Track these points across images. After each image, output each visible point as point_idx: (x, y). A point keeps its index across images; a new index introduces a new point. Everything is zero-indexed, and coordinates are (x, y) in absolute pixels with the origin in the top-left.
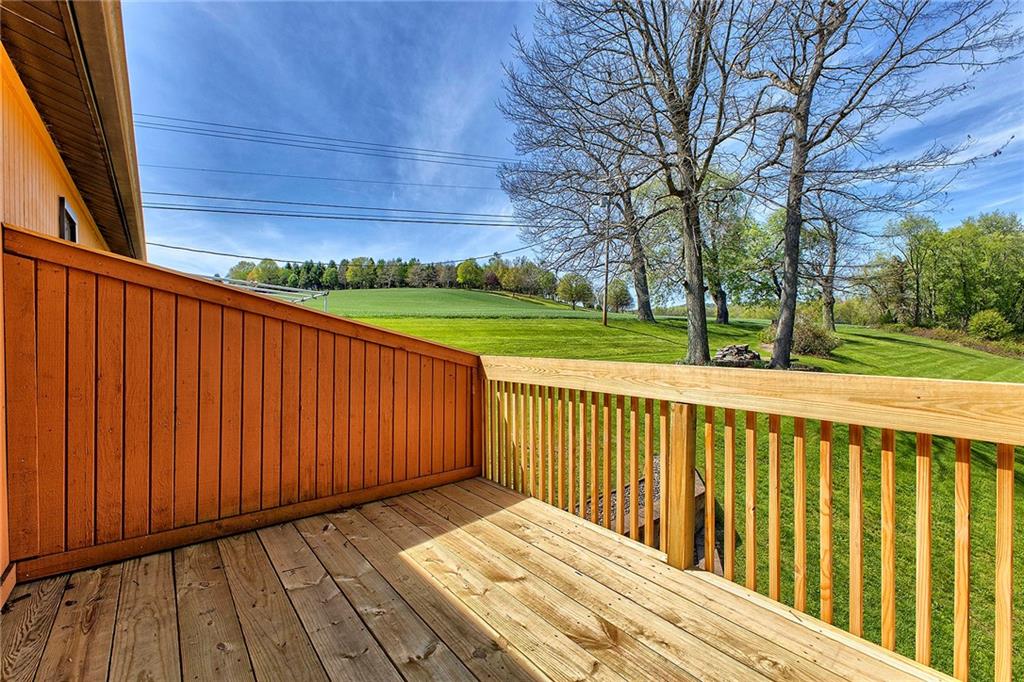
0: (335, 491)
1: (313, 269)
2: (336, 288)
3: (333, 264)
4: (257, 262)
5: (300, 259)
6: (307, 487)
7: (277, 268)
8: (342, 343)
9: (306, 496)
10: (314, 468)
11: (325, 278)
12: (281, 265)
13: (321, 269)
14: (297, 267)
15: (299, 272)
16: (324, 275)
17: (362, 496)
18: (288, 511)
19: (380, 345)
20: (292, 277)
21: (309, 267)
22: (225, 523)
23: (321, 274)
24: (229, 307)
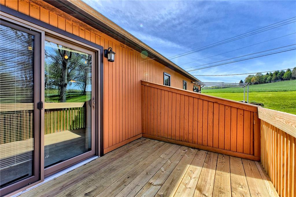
0: (194, 142)
1: (279, 73)
2: (290, 79)
3: (289, 70)
4: (255, 75)
5: (273, 71)
6: (186, 138)
7: (263, 75)
8: (196, 100)
9: (185, 140)
10: (187, 134)
11: (285, 76)
12: (264, 74)
13: (283, 73)
14: (271, 74)
15: (272, 75)
16: (284, 75)
17: (201, 147)
18: (181, 143)
19: (208, 101)
20: (269, 77)
21: (276, 73)
22: (168, 139)
23: (283, 75)
24: (169, 91)
